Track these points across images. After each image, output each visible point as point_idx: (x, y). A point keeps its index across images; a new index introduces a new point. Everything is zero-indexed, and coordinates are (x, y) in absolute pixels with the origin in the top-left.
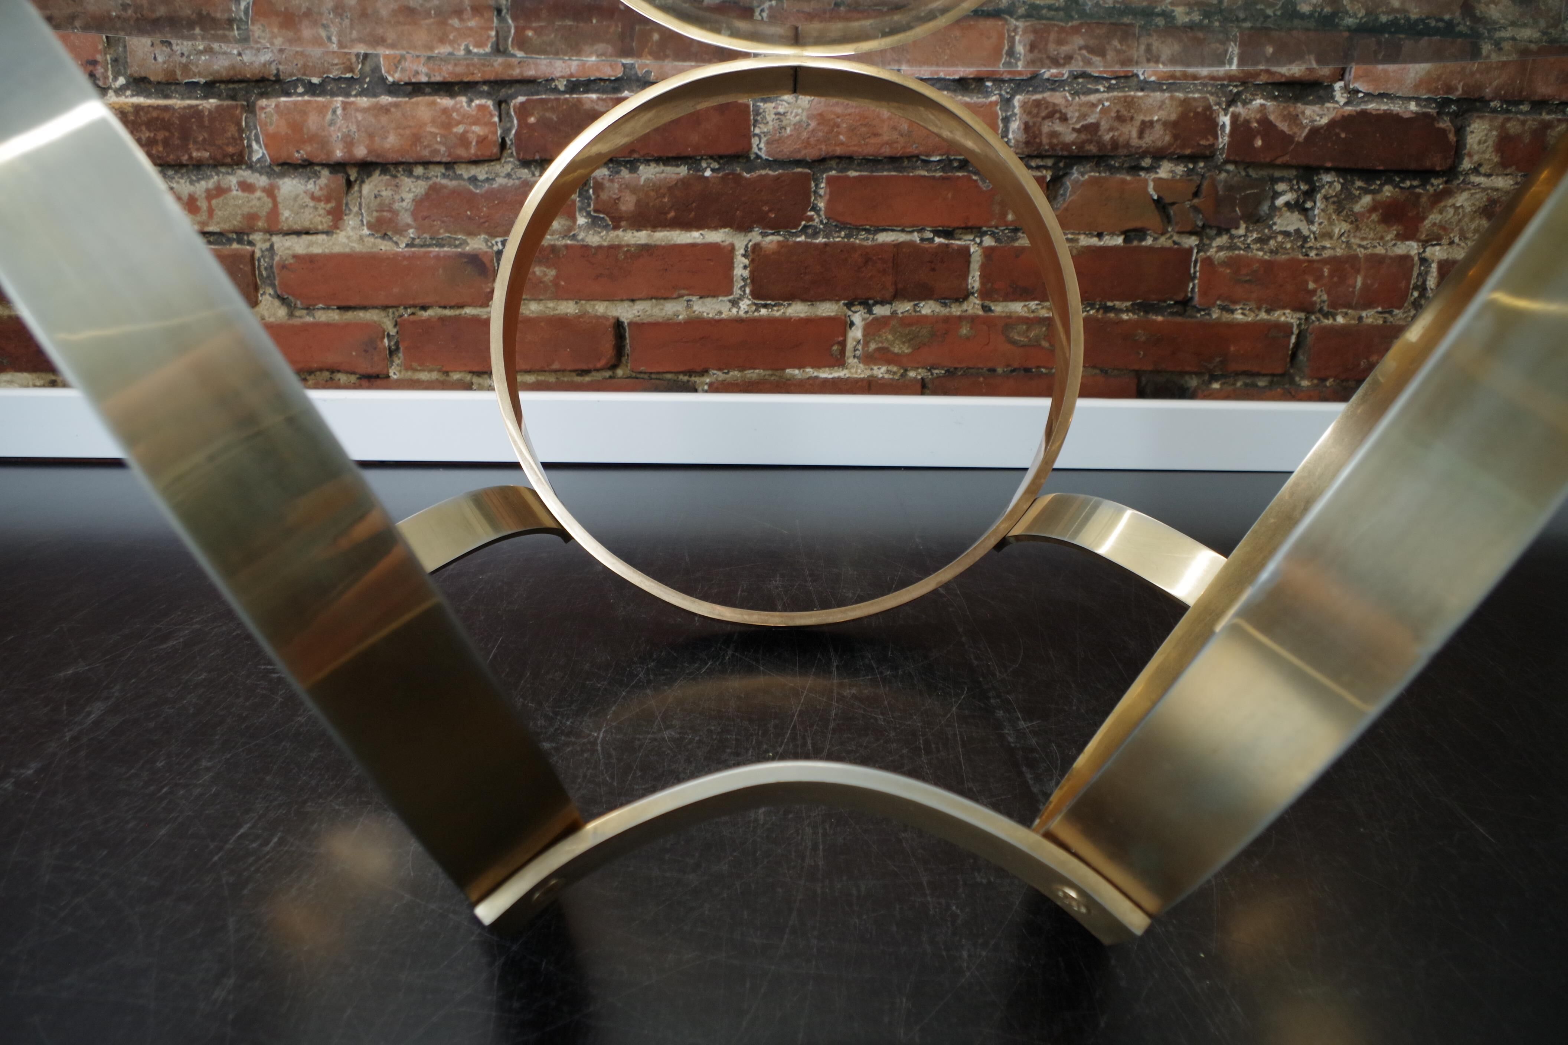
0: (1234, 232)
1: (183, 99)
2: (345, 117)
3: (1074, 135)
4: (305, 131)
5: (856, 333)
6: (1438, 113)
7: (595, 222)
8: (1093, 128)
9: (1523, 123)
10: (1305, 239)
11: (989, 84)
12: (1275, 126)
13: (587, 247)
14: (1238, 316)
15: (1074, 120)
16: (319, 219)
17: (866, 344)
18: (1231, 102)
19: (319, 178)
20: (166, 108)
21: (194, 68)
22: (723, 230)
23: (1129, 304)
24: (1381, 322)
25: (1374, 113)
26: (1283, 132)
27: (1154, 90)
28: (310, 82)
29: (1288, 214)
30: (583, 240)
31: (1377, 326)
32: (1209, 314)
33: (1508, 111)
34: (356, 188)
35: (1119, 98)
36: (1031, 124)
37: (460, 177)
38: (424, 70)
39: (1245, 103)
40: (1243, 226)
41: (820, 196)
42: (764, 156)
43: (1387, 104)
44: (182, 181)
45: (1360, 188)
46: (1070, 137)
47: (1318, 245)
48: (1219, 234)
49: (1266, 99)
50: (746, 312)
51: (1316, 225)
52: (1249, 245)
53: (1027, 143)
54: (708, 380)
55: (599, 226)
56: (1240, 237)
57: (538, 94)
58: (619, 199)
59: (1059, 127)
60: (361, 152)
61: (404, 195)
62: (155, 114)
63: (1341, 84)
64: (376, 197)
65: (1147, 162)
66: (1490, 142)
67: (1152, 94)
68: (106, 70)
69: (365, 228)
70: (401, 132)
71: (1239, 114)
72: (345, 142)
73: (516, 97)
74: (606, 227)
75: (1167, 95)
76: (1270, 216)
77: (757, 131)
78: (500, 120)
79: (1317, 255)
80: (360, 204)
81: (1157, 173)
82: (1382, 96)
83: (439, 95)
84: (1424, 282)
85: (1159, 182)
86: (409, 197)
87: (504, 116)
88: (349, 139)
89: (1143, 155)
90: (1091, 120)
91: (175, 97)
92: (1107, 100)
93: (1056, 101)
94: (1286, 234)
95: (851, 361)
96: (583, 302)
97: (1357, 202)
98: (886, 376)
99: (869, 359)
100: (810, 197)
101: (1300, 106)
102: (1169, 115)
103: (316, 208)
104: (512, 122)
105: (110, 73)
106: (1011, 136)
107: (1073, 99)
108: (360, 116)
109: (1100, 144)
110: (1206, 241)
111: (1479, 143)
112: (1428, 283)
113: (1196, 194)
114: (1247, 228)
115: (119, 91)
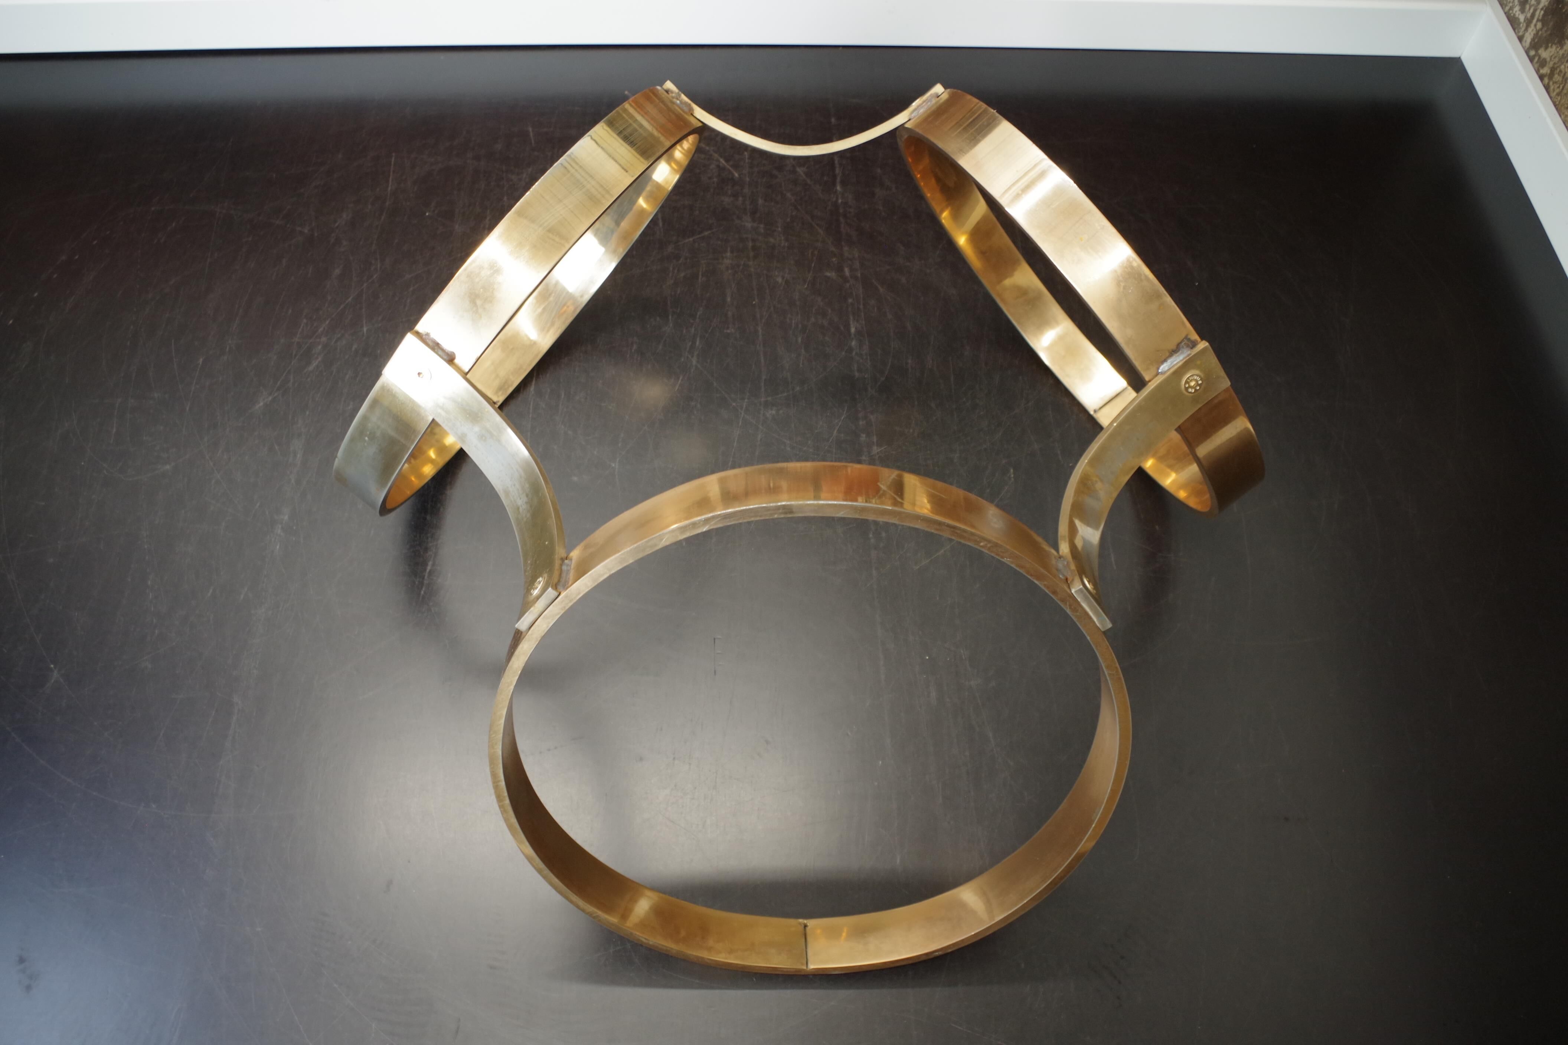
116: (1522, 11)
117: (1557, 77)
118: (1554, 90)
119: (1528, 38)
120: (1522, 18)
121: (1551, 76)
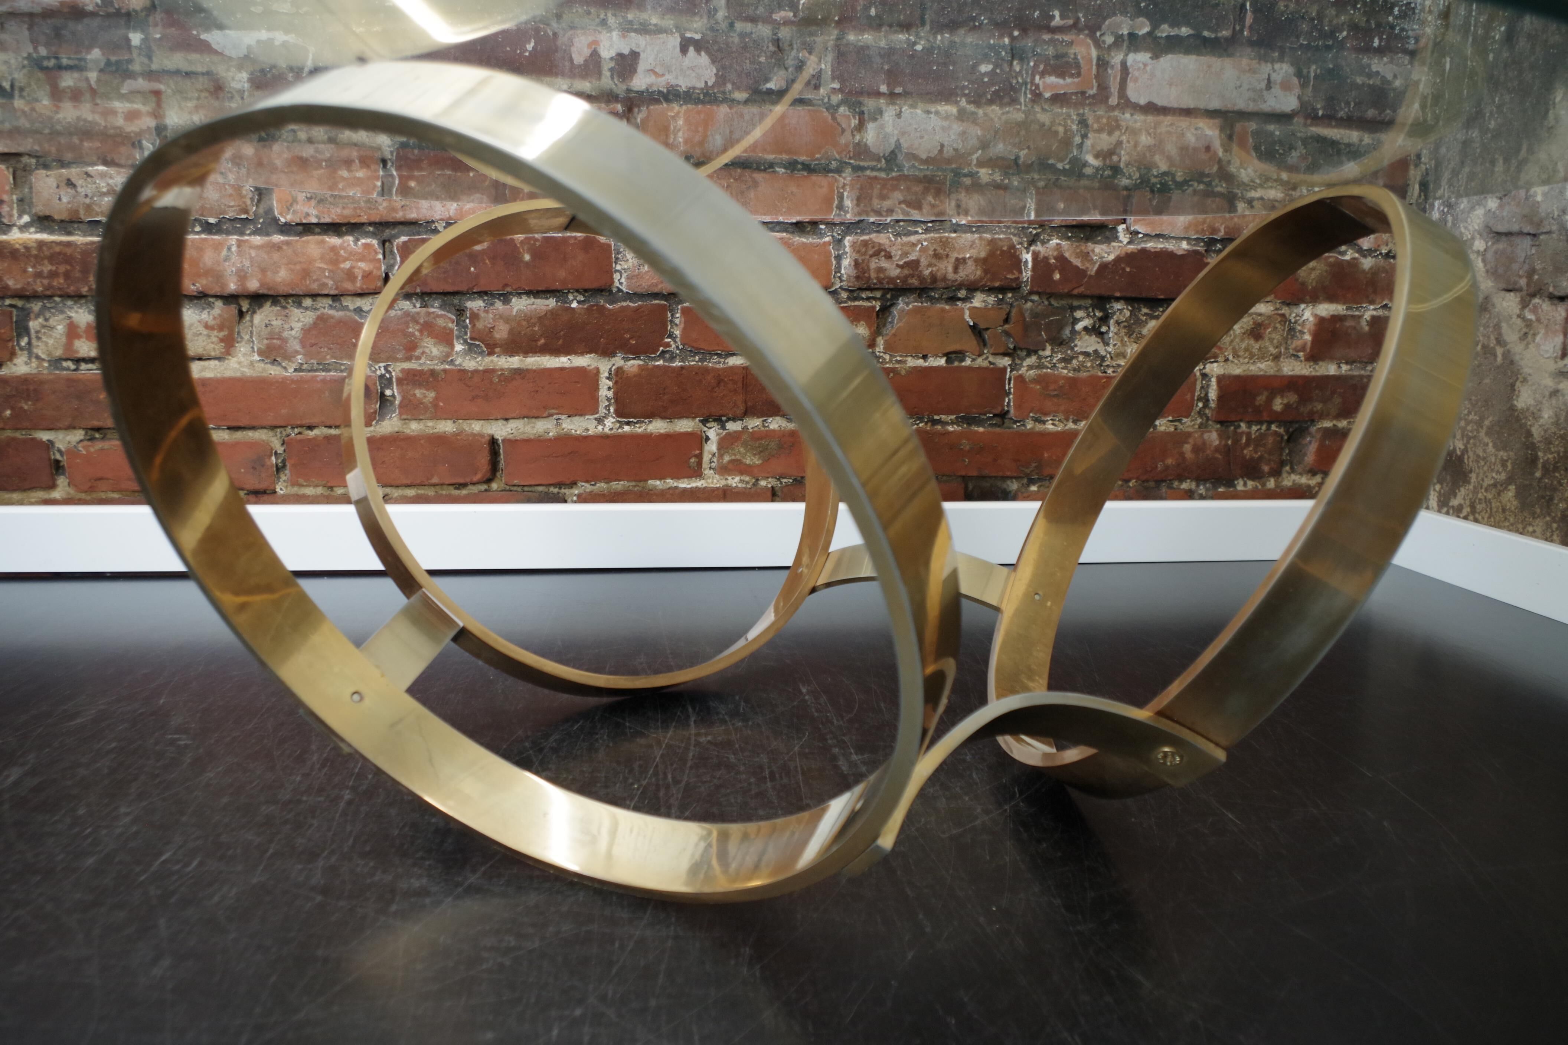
0: (1041, 353)
1: (85, 236)
2: (240, 253)
3: (898, 270)
4: (201, 265)
5: (711, 447)
6: (1206, 251)
7: (471, 349)
8: (914, 264)
10: (1103, 358)
11: (822, 227)
12: (1070, 262)
13: (464, 371)
14: (1049, 426)
15: (898, 257)
16: (213, 346)
17: (721, 456)
18: (1032, 242)
19: (213, 308)
20: (69, 244)
21: (97, 208)
22: (589, 356)
23: (953, 417)
24: (1172, 429)
25: (1153, 250)
26: (1077, 267)
27: (965, 232)
28: (207, 222)
29: (1087, 337)
30: (460, 365)
31: (1169, 434)
32: (1024, 425)
34: (248, 318)
35: (935, 239)
36: (860, 261)
37: (346, 308)
38: (314, 212)
39: (1043, 243)
40: (1049, 348)
41: (676, 325)
42: (625, 290)
43: (1162, 242)
44: (81, 311)
45: (1146, 314)
46: (895, 272)
47: (1114, 364)
48: (1029, 355)
49: (1061, 240)
50: (611, 429)
51: (1111, 346)
52: (1055, 364)
53: (857, 278)
54: (576, 492)
55: (475, 353)
56: (1047, 357)
57: (419, 234)
58: (493, 328)
59: (884, 264)
60: (253, 285)
61: (294, 325)
62: (57, 249)
63: (1124, 226)
64: (266, 326)
65: (962, 294)
67: (963, 235)
68: (12, 209)
69: (256, 354)
70: (292, 267)
71: (1039, 252)
72: (239, 276)
73: (398, 237)
74: (481, 353)
75: (976, 236)
76: (1072, 339)
77: (618, 267)
78: (384, 257)
79: (1114, 372)
80: (251, 333)
81: (972, 303)
82: (1158, 236)
83: (327, 235)
84: (1206, 394)
85: (973, 310)
86: (298, 326)
87: (387, 253)
88: (242, 274)
89: (959, 287)
90: (913, 257)
91: (77, 235)
92: (925, 240)
93: (881, 242)
94: (1087, 354)
95: (707, 472)
96: (461, 421)
97: (1144, 326)
98: (740, 485)
99: (723, 470)
100: (667, 326)
101: (1090, 245)
102: (979, 253)
103: (209, 336)
104: (395, 259)
105: (15, 212)
106: (843, 271)
107: (896, 239)
108: (253, 253)
109: (922, 279)
110: (1018, 361)
112: (1210, 395)
113: (1006, 321)
114: (1052, 350)
115: (23, 228)
117: (1479, 507)
118: (1483, 518)
119: (1434, 503)
121: (1473, 510)
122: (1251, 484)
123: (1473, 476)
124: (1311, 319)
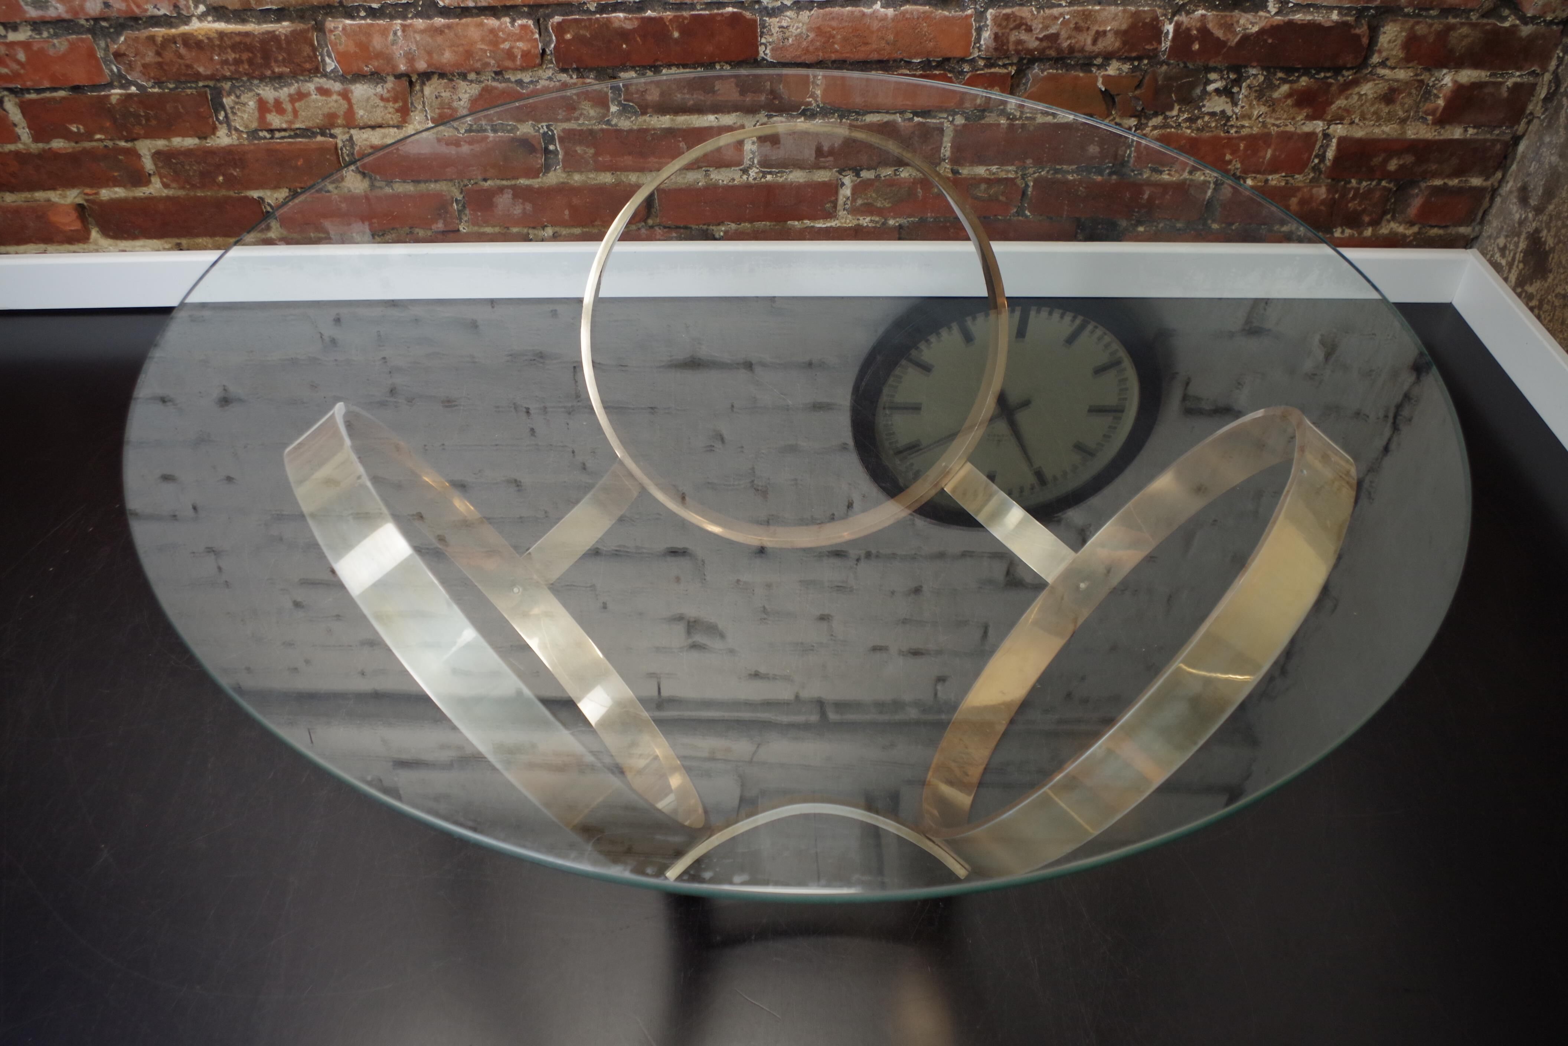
0: (1168, 113)
1: (259, 23)
2: (405, 37)
3: (1037, 43)
4: (371, 49)
5: (846, 192)
6: (1356, 20)
7: (625, 110)
8: (1054, 37)
9: (1431, 26)
10: (1228, 119)
12: (1212, 34)
13: (618, 132)
14: (1165, 177)
15: (1038, 31)
16: (390, 116)
17: (854, 200)
18: (1176, 13)
19: (386, 82)
20: (247, 34)
22: (734, 114)
23: (1074, 167)
24: (1283, 184)
25: (1299, 22)
26: (1218, 39)
27: (1109, 4)
28: (370, 7)
29: (1217, 98)
30: (616, 125)
31: (1280, 187)
32: (1141, 174)
33: (1419, 15)
34: (418, 88)
35: (1078, 12)
36: (1000, 34)
37: (508, 80)
39: (1188, 13)
40: (1177, 107)
41: (818, 85)
42: (769, 59)
43: (1312, 13)
44: (267, 88)
45: (1280, 79)
46: (1033, 44)
47: (1239, 124)
48: (1156, 114)
49: (1207, 10)
50: (755, 179)
51: (1239, 107)
52: (1180, 124)
53: (996, 49)
54: (723, 229)
55: (629, 112)
56: (1173, 117)
57: (572, 13)
58: (645, 91)
59: (1024, 36)
60: (422, 65)
61: (461, 96)
62: (238, 39)
64: (436, 98)
65: (1099, 61)
66: (1399, 42)
67: (1107, 8)
69: (430, 122)
70: (456, 49)
71: (1182, 23)
72: (408, 59)
73: (553, 17)
74: (635, 113)
75: (1120, 8)
76: (1202, 98)
77: (763, 40)
78: (540, 34)
79: (1236, 132)
80: (424, 103)
81: (1106, 70)
82: (1309, 6)
83: (485, 15)
84: (1325, 152)
85: (1107, 78)
86: (465, 97)
87: (543, 31)
88: (410, 56)
89: (1096, 57)
90: (1052, 30)
91: (252, 22)
92: (1068, 14)
93: (1023, 15)
94: (1213, 114)
95: (842, 213)
96: (619, 173)
97: (1276, 90)
98: (870, 225)
99: (855, 211)
100: (809, 87)
101: (1236, 13)
102: (1121, 24)
103: (386, 108)
104: (551, 37)
106: (982, 42)
107: (1039, 12)
108: (418, 37)
109: (1059, 50)
110: (1144, 121)
111: (1389, 42)
112: (1327, 153)
113: (1138, 86)
114: (1180, 110)
115: (202, 17)
116: (1503, 256)
117: (1546, 307)
118: (1545, 319)
119: (1513, 277)
120: (1504, 262)
121: (1540, 307)
122: (1348, 232)
123: (1551, 276)
124: (1450, 85)
